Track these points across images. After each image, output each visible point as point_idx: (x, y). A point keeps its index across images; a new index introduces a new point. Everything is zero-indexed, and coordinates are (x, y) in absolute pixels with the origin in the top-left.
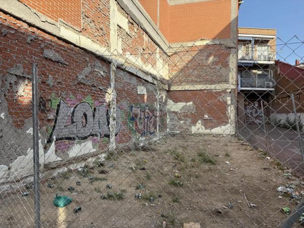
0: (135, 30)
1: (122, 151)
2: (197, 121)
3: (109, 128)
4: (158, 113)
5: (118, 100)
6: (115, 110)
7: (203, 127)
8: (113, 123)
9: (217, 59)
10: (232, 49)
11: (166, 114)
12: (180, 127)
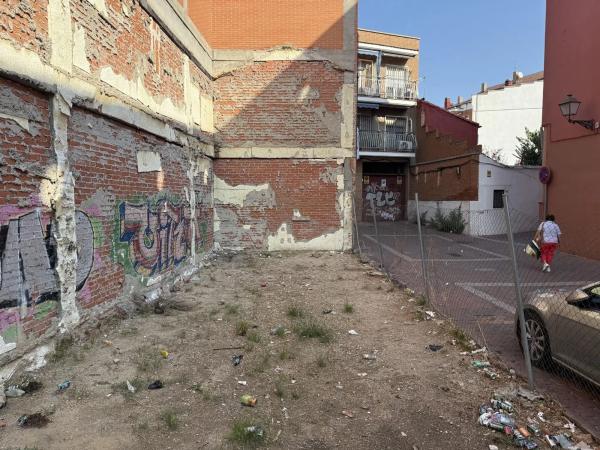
0: (126, 9)
1: (99, 326)
2: (280, 225)
3: (56, 275)
4: (193, 212)
5: (82, 192)
6: (73, 223)
7: (291, 236)
8: (69, 259)
9: (316, 94)
10: (346, 74)
11: (211, 210)
12: (245, 238)
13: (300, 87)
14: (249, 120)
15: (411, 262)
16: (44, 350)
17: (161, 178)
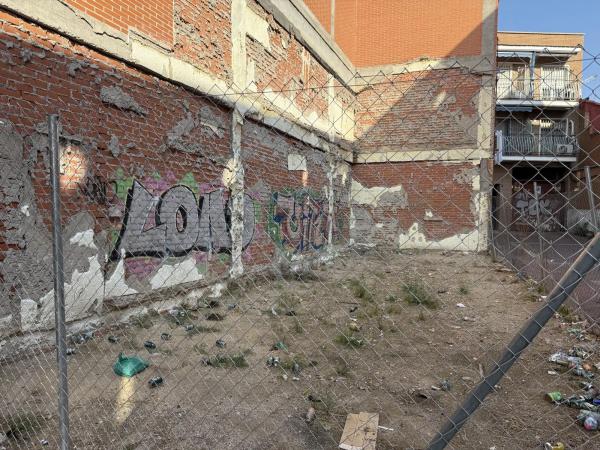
0: (284, 43)
1: (255, 280)
2: (411, 224)
4: (331, 208)
5: (249, 180)
6: (242, 201)
7: (422, 235)
8: (238, 226)
10: (484, 78)
11: (348, 209)
12: (377, 235)
13: (436, 94)
14: (387, 128)
17: (305, 176)
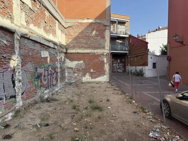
0: (38, 6)
1: (29, 106)
2: (86, 74)
3: (15, 90)
4: (59, 70)
5: (24, 63)
6: (21, 73)
7: (90, 77)
8: (19, 85)
9: (98, 33)
10: (107, 27)
11: (65, 69)
12: (75, 78)
13: (93, 31)
14: (77, 41)
15: (128, 86)
16: (11, 114)
17: (49, 59)
